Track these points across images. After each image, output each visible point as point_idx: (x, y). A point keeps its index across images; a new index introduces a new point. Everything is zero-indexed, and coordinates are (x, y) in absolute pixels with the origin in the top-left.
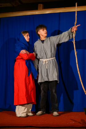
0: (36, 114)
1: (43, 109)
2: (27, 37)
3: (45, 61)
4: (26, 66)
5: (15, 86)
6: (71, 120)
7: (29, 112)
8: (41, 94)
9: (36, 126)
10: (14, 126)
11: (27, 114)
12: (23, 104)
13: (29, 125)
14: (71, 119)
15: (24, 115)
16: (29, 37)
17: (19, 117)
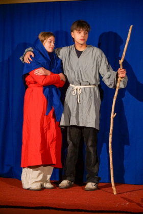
0: (58, 186)
1: (71, 176)
2: (48, 45)
3: (77, 90)
4: (44, 97)
5: (23, 133)
6: (122, 199)
7: (47, 182)
8: (68, 148)
9: (57, 207)
10: (18, 205)
11: (42, 185)
12: (34, 165)
13: (44, 206)
14: (122, 197)
15: (36, 186)
16: (52, 44)
17: (28, 189)
